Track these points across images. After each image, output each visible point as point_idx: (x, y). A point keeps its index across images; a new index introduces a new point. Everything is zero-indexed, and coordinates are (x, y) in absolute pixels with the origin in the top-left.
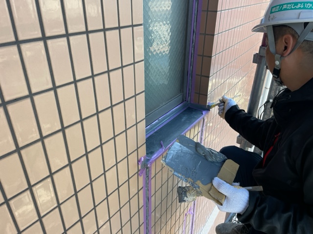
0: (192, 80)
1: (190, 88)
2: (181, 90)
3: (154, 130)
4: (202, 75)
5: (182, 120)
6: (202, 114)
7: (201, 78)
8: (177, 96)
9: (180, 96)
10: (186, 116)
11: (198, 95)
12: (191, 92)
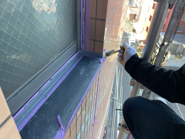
0: (85, 25)
1: (84, 34)
2: (74, 37)
4: (97, 18)
6: (100, 62)
7: (96, 22)
8: (71, 45)
9: (74, 44)
10: (83, 67)
11: (93, 42)
12: (85, 39)
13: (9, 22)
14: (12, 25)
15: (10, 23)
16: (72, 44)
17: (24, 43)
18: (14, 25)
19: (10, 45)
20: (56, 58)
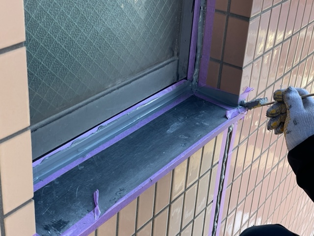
0: (203, 24)
2: (172, 50)
3: (83, 156)
4: (232, 11)
5: (169, 131)
6: (225, 117)
7: (227, 20)
8: (161, 64)
9: (168, 63)
10: (180, 120)
11: (219, 65)
12: (201, 57)
13: (49, 11)
14: (52, 16)
15: (50, 13)
16: (165, 62)
17: (65, 46)
18: (55, 16)
19: (43, 45)
20: (120, 85)
